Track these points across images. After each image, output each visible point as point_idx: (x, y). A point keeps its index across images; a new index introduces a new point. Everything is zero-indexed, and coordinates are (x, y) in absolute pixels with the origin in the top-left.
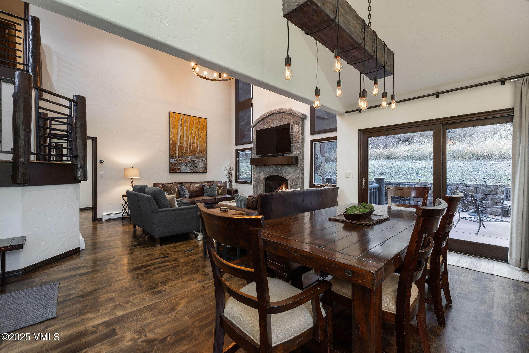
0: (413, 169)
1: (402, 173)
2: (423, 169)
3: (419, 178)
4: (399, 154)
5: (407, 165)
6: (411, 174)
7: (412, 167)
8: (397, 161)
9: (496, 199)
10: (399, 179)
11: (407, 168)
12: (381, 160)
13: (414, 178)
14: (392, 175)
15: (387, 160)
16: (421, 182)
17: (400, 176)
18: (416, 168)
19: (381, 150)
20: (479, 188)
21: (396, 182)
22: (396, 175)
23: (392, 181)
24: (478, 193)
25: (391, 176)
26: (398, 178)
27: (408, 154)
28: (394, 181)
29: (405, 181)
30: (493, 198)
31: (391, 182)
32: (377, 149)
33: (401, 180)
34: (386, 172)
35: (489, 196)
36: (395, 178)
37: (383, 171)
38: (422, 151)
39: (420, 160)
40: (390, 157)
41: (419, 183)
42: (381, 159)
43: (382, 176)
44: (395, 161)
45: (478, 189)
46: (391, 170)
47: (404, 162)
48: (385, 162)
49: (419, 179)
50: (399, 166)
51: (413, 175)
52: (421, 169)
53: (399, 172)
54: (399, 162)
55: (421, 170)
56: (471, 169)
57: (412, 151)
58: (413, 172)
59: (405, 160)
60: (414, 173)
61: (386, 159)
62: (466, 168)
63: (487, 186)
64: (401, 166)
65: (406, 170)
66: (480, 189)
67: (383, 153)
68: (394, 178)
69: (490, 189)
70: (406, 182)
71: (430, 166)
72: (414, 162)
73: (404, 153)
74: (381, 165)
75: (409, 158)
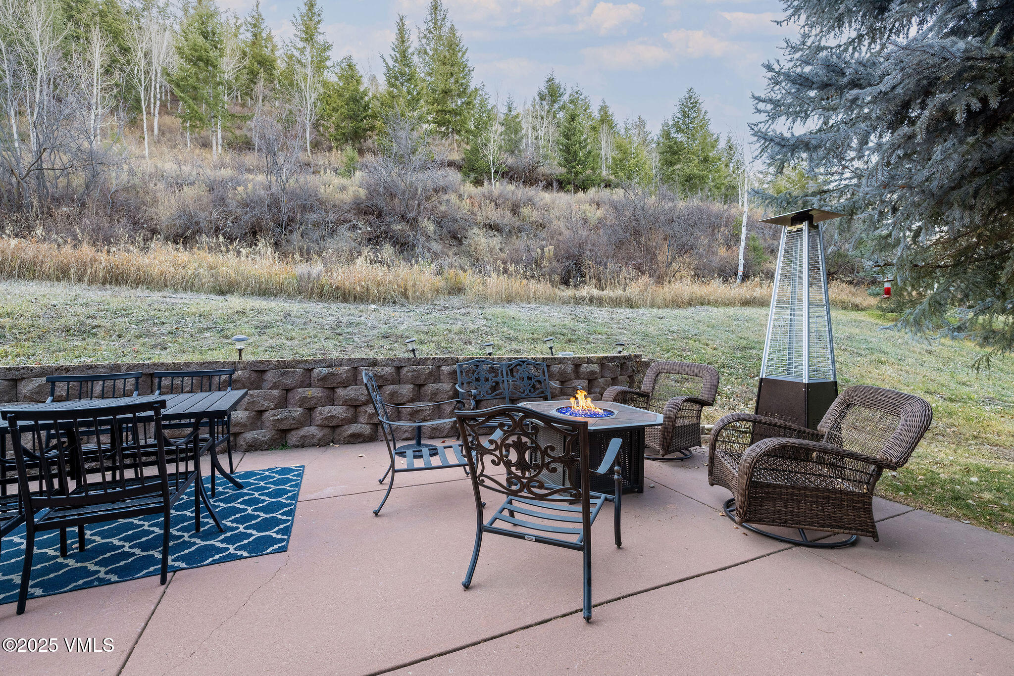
0: (204, 316)
1: (165, 329)
2: (236, 317)
3: (239, 346)
4: (156, 270)
5: (183, 304)
6: (201, 331)
7: (202, 310)
8: (146, 293)
9: (440, 395)
10: (158, 352)
11: (183, 312)
12: (85, 285)
13: (213, 346)
14: (128, 337)
15: (108, 286)
16: (247, 357)
17: (159, 340)
18: (215, 315)
19: (86, 251)
20: (406, 369)
21: (143, 365)
22: (148, 334)
23: (123, 361)
24: (404, 383)
25: (123, 340)
26: (154, 347)
27: (183, 272)
28: (136, 361)
29: (182, 359)
30: (435, 394)
31: (117, 367)
32: (68, 246)
33: (164, 353)
34: (100, 326)
35: (426, 388)
36: (142, 346)
37: (90, 321)
38: (225, 269)
39: (222, 293)
40: (122, 278)
41: (239, 362)
42: (86, 280)
43: (84, 339)
44: (142, 292)
45: (404, 371)
46: (124, 319)
47: (173, 296)
48: (99, 293)
49: (240, 350)
50: (156, 306)
51: (208, 335)
52: (229, 316)
53: (155, 324)
54: (156, 296)
55: (229, 318)
56: (344, 320)
57: (196, 265)
58: (205, 324)
59: (176, 291)
60: (208, 329)
61: (104, 284)
62: (334, 318)
63: (420, 362)
64: (162, 307)
65: (182, 318)
66: (408, 372)
67: (94, 261)
68: (137, 347)
69: (428, 368)
70: (188, 364)
71: (253, 310)
72: (203, 296)
73: (172, 270)
74: (80, 301)
75: (189, 286)
